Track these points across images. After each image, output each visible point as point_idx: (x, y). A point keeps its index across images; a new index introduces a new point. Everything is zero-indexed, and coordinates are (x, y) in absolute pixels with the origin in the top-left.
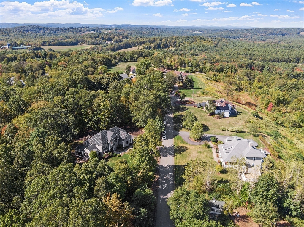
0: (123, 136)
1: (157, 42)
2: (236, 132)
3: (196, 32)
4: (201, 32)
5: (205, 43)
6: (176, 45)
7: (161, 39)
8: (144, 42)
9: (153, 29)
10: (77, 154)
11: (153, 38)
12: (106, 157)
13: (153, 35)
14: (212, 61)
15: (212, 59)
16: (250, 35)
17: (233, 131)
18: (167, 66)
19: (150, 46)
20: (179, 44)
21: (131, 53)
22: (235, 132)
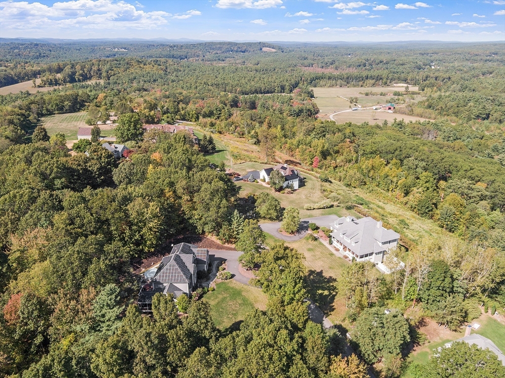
0: (201, 256)
1: (68, 70)
2: (324, 208)
3: (116, 50)
4: (125, 49)
5: (148, 68)
6: (101, 74)
7: (73, 66)
8: (39, 73)
9: (37, 45)
10: (144, 309)
11: (57, 64)
12: (197, 298)
13: (44, 56)
14: (178, 99)
15: (177, 95)
16: (200, 53)
17: (320, 208)
18: (146, 117)
19: (55, 79)
20: (108, 73)
21: (56, 100)
22: (322, 208)
